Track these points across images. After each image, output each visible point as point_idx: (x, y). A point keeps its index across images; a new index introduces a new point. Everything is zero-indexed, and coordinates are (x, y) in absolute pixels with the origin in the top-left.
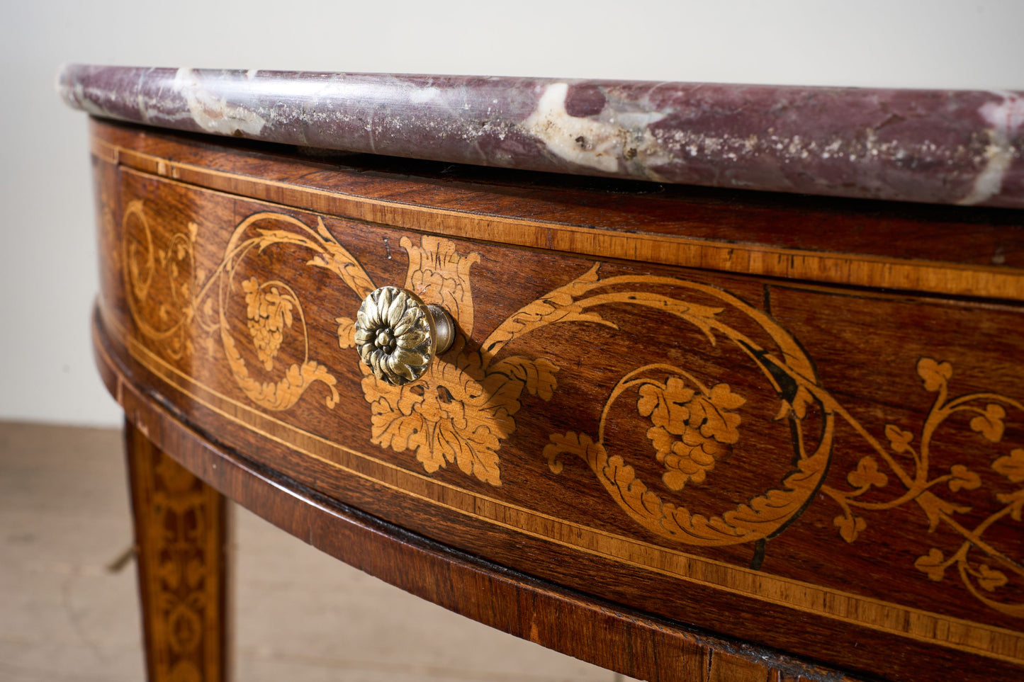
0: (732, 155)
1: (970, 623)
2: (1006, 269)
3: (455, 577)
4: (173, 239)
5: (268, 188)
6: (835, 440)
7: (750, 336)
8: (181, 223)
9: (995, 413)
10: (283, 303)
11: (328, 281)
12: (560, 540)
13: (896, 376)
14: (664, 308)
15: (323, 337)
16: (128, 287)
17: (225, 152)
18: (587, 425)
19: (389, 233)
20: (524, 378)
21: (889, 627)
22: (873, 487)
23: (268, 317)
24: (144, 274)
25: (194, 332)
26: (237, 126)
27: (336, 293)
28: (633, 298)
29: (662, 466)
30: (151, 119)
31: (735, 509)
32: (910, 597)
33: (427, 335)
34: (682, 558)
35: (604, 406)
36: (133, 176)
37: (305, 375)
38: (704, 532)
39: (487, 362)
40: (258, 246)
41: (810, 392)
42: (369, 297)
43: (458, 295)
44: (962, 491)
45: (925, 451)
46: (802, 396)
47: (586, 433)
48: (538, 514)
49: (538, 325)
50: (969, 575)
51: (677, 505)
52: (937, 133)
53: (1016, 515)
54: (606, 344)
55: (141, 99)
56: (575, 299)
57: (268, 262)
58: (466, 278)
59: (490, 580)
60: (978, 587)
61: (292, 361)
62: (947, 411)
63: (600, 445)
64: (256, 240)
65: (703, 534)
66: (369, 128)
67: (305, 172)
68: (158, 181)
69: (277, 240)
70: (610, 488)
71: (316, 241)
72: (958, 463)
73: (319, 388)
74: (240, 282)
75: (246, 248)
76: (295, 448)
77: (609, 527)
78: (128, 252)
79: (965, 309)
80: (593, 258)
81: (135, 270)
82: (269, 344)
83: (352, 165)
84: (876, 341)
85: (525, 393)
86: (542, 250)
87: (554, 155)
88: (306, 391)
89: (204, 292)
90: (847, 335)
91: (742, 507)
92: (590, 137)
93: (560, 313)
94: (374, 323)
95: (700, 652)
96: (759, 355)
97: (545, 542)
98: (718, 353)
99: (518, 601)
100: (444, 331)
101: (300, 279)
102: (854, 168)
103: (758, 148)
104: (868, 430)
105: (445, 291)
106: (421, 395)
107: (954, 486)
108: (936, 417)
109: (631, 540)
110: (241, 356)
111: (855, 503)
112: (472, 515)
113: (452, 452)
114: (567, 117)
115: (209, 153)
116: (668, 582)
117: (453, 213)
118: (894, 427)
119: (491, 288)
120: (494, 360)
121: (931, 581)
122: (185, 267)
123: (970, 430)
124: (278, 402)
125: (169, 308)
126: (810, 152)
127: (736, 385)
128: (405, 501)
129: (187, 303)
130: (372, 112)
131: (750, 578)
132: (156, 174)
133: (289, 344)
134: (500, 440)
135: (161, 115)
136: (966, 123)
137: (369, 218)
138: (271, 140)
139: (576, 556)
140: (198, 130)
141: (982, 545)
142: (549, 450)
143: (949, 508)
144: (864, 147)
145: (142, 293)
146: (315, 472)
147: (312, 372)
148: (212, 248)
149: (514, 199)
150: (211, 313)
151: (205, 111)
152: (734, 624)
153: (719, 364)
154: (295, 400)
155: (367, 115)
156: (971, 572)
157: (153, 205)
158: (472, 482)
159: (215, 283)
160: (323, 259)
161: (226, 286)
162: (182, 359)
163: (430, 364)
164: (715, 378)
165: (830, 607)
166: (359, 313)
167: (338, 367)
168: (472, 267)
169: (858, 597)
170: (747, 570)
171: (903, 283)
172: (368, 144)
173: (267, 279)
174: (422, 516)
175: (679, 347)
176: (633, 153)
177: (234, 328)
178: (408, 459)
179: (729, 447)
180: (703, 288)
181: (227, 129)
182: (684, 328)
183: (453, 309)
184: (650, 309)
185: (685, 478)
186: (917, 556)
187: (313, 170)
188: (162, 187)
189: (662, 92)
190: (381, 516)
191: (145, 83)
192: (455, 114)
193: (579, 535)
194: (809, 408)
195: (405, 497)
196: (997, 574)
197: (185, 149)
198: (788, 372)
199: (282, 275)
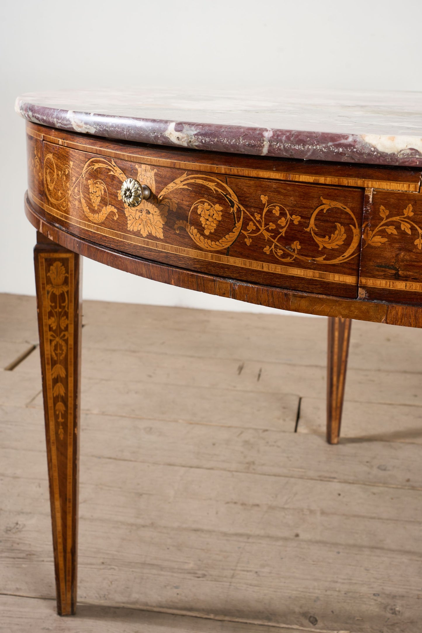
0: (212, 143)
1: (276, 265)
2: (276, 172)
3: (151, 268)
4: (64, 167)
5: (96, 150)
6: (244, 218)
7: (223, 190)
8: (67, 161)
9: (277, 208)
10: (101, 187)
11: (115, 179)
12: (179, 253)
13: (256, 200)
14: (203, 183)
15: (113, 197)
16: (45, 186)
17: (82, 138)
18: (185, 218)
19: (133, 164)
20: (169, 205)
21: (259, 269)
22: (252, 229)
23: (96, 192)
24: (52, 180)
25: (71, 199)
26: (87, 130)
27: (117, 183)
28: (195, 181)
29: (204, 228)
30: (59, 126)
31: (222, 239)
32: (263, 259)
33: (140, 192)
34: (210, 254)
35: (189, 212)
36: (49, 145)
37: (107, 210)
38: (214, 246)
39: (159, 201)
40: (93, 169)
41: (237, 205)
42: (125, 182)
43: (151, 182)
44: (272, 229)
45: (263, 219)
46: (236, 206)
47: (185, 220)
48: (173, 246)
49: (172, 190)
50: (275, 252)
51: (208, 239)
52: (255, 138)
53: (284, 235)
54: (189, 194)
55: (55, 120)
56: (181, 182)
57: (96, 174)
58: (153, 177)
59: (161, 267)
60: (277, 255)
61: (103, 206)
62: (267, 209)
63: (188, 224)
64: (93, 167)
65: (214, 247)
66: (125, 133)
67: (108, 145)
68: (59, 147)
69: (99, 166)
70: (191, 236)
71: (111, 166)
72: (271, 222)
73: (112, 213)
74: (87, 181)
75: (89, 169)
76: (105, 235)
77: (191, 248)
78: (46, 173)
79: (270, 182)
80: (185, 170)
81: (49, 179)
82: (96, 201)
83: (122, 143)
84: (251, 191)
85: (169, 210)
86: (173, 168)
87: (172, 142)
88: (108, 215)
89: (75, 185)
90: (245, 189)
91: (223, 238)
92: (180, 137)
93: (178, 186)
94: (126, 189)
95: (214, 281)
96: (225, 195)
97: (176, 254)
98: (216, 195)
99: (168, 273)
100: (147, 193)
101: (106, 179)
102: (238, 146)
103: (218, 141)
104: (251, 214)
105: (148, 181)
106: (142, 213)
107: (270, 228)
108: (265, 210)
109: (197, 251)
110: (87, 206)
111: (249, 235)
112: (156, 249)
113: (150, 230)
114: (175, 132)
115: (78, 138)
116: (207, 262)
117: (149, 158)
118: (256, 213)
119: (160, 179)
120: (161, 201)
121: (267, 254)
122: (68, 176)
123: (273, 213)
124: (99, 220)
125: (62, 191)
126: (228, 142)
127: (220, 204)
128: (137, 247)
129: (68, 189)
130: (126, 128)
131: (226, 258)
132: (58, 144)
133: (103, 200)
134: (163, 224)
135: (62, 126)
136: (260, 136)
137: (127, 159)
138: (97, 135)
139: (184, 257)
140: (75, 131)
141: (277, 243)
142: (176, 226)
143: (270, 234)
144: (240, 141)
145: (51, 187)
146: (110, 242)
147: (110, 209)
148: (78, 170)
149: (165, 154)
150: (77, 192)
151: (77, 125)
152: (223, 272)
153: (216, 198)
154: (104, 218)
155: (125, 129)
156: (275, 251)
157: (56, 155)
158: (156, 238)
159: (78, 182)
160: (113, 172)
161: (83, 182)
162: (66, 209)
163: (141, 201)
164: (216, 202)
165: (245, 265)
166: (122, 186)
167: (117, 206)
168: (155, 173)
169: (251, 261)
170: (226, 256)
171: (255, 176)
172: (125, 137)
173: (96, 179)
174: (143, 251)
175: (207, 194)
176: (190, 141)
177: (85, 196)
178: (138, 234)
179: (219, 221)
180: (212, 178)
181: (84, 131)
182: (208, 189)
183: (150, 186)
184: (199, 184)
185: (209, 231)
186: (264, 248)
187: (110, 144)
188: (60, 149)
189: (197, 125)
190: (130, 253)
191: (57, 115)
192: (148, 130)
193: (184, 251)
194: (237, 209)
195: (137, 246)
196: (281, 251)
197: (69, 136)
198: (232, 200)
199: (101, 178)
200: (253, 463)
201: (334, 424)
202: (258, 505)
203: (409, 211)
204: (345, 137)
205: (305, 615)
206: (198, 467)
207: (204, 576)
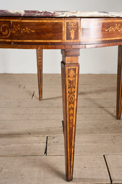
200: (20, 106)
201: (41, 95)
202: (20, 114)
203: (19, 25)
204: (5, 10)
205: (28, 133)
206: (5, 108)
207: (5, 128)
